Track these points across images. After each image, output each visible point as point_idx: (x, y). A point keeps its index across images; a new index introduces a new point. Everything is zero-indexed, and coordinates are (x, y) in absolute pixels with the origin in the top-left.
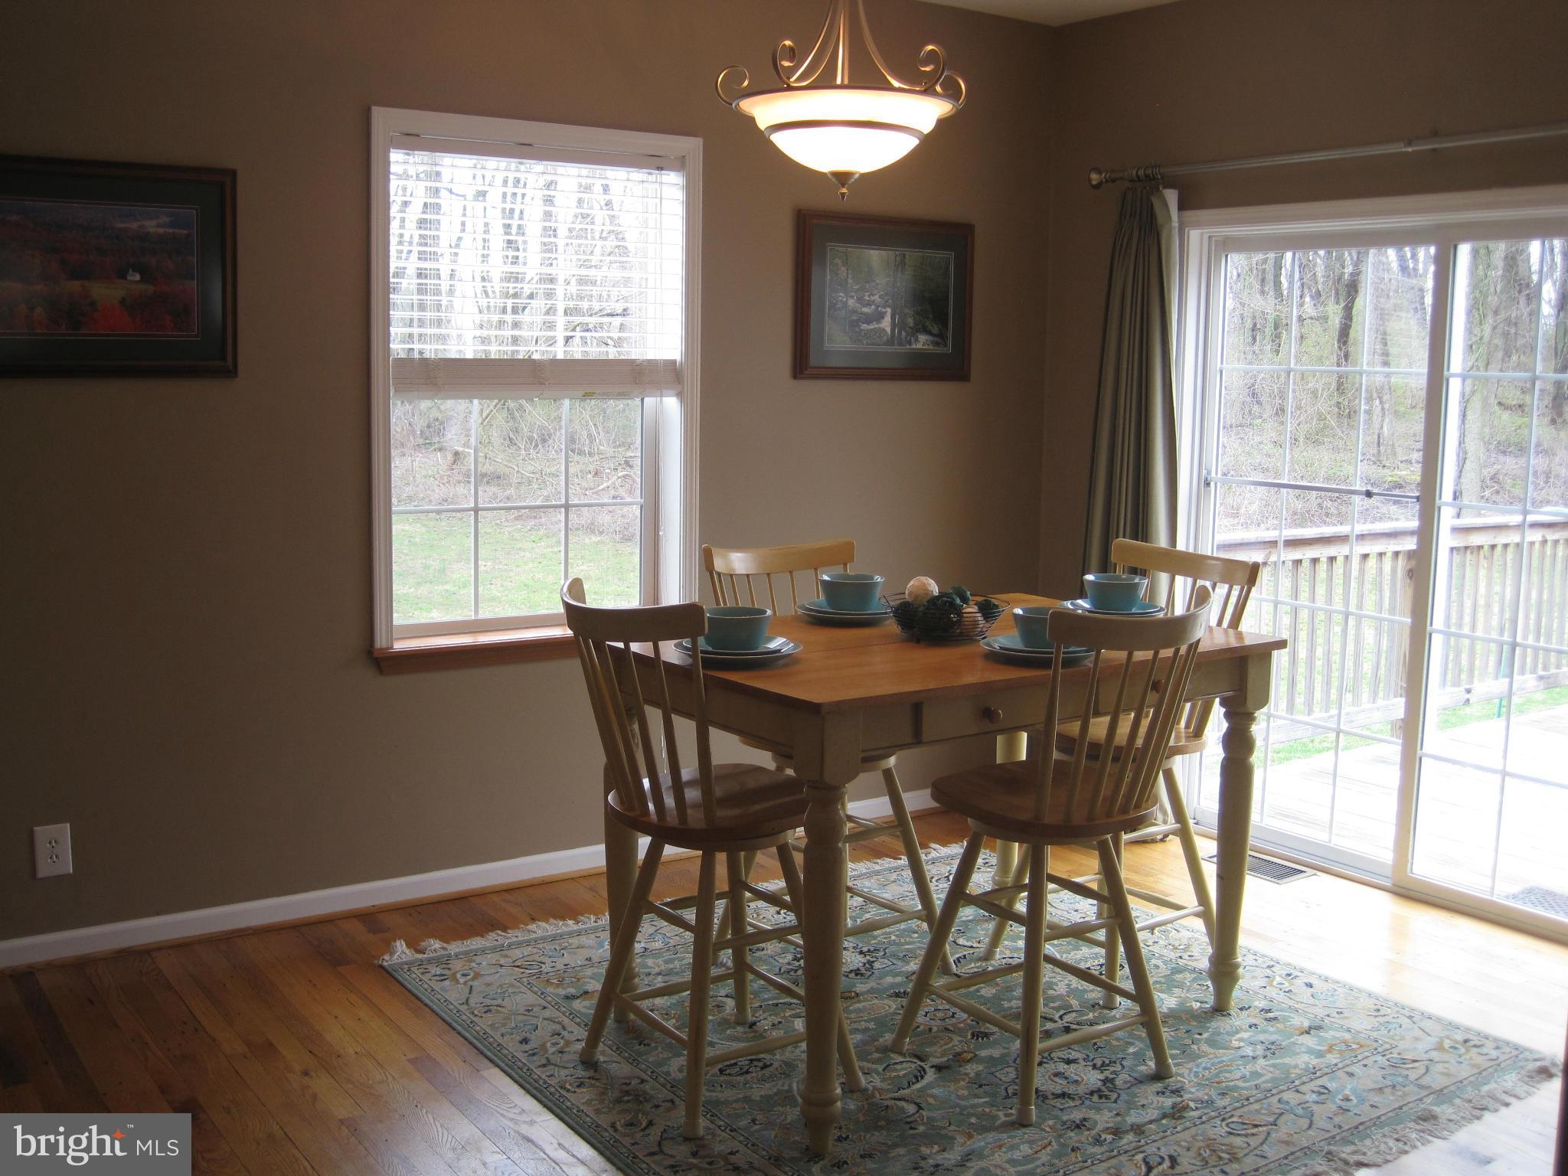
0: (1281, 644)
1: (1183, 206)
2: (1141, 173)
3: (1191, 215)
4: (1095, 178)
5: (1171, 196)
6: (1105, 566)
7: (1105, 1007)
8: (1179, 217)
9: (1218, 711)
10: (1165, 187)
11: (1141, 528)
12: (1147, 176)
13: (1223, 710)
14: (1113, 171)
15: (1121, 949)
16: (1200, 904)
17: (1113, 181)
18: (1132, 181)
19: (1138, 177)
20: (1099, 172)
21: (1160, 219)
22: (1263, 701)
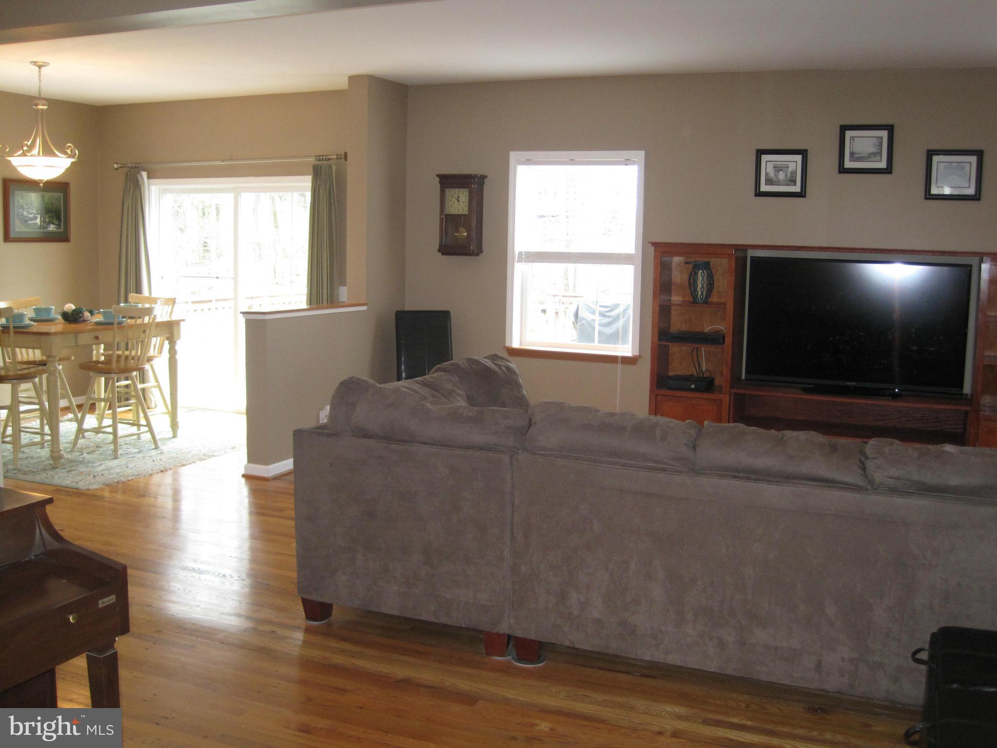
0: (183, 320)
1: (149, 178)
2: (133, 165)
3: (152, 181)
4: (116, 166)
5: (144, 174)
6: (126, 301)
7: (138, 439)
8: (148, 182)
9: (167, 342)
10: (142, 171)
11: (138, 290)
12: (135, 167)
13: (168, 342)
14: (122, 164)
15: (140, 408)
16: (167, 409)
17: (123, 167)
18: (130, 168)
19: (132, 166)
20: (117, 163)
21: (141, 183)
22: (179, 338)
